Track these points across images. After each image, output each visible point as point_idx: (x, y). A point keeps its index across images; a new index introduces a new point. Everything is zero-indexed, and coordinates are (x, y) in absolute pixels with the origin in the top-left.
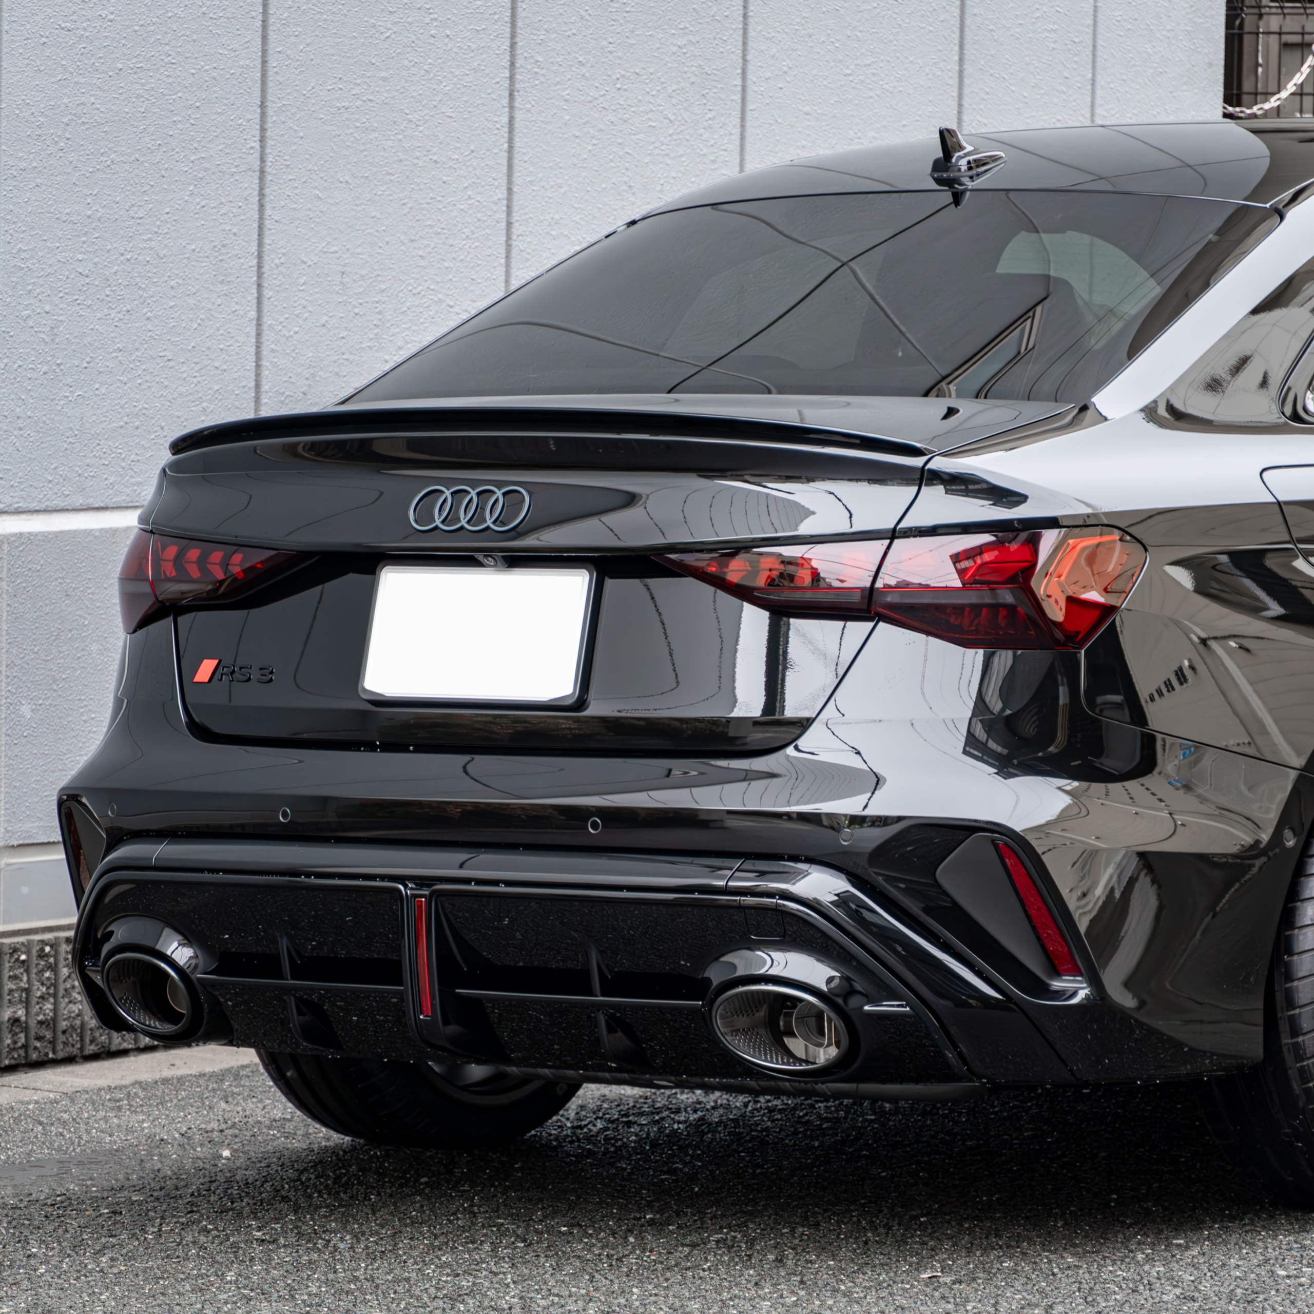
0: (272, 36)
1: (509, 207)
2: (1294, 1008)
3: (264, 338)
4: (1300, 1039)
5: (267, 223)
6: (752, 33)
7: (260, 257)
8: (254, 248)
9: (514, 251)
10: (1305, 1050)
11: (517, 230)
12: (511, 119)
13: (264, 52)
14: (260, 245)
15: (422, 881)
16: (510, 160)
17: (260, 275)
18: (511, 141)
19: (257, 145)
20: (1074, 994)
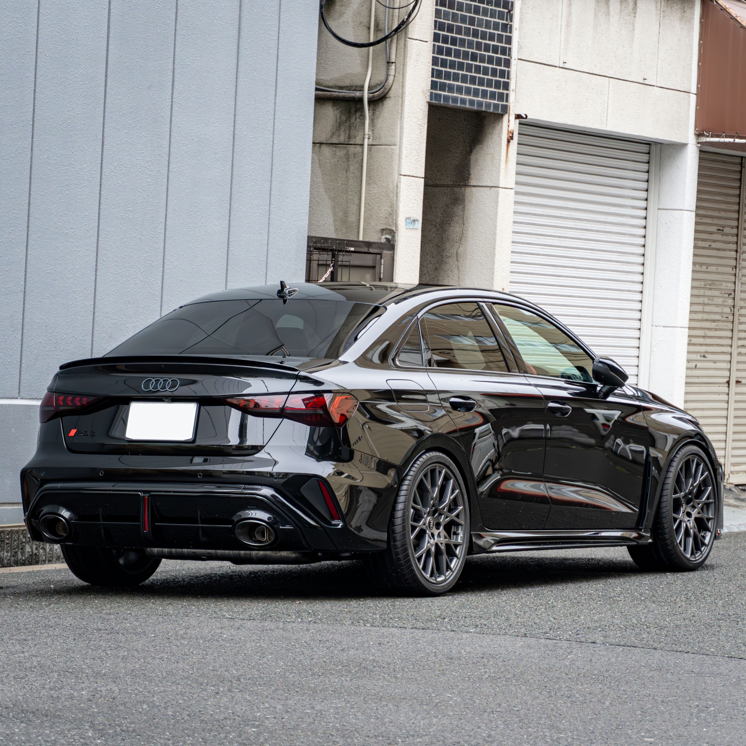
0: (29, 249)
1: (94, 307)
2: (395, 534)
3: (23, 346)
4: (396, 543)
5: (26, 309)
6: (166, 254)
7: (23, 320)
8: (21, 317)
9: (95, 321)
11: (96, 315)
12: (96, 278)
13: (27, 254)
14: (23, 316)
15: (145, 492)
16: (95, 291)
17: (23, 325)
18: (95, 285)
19: (23, 283)
20: (338, 525)
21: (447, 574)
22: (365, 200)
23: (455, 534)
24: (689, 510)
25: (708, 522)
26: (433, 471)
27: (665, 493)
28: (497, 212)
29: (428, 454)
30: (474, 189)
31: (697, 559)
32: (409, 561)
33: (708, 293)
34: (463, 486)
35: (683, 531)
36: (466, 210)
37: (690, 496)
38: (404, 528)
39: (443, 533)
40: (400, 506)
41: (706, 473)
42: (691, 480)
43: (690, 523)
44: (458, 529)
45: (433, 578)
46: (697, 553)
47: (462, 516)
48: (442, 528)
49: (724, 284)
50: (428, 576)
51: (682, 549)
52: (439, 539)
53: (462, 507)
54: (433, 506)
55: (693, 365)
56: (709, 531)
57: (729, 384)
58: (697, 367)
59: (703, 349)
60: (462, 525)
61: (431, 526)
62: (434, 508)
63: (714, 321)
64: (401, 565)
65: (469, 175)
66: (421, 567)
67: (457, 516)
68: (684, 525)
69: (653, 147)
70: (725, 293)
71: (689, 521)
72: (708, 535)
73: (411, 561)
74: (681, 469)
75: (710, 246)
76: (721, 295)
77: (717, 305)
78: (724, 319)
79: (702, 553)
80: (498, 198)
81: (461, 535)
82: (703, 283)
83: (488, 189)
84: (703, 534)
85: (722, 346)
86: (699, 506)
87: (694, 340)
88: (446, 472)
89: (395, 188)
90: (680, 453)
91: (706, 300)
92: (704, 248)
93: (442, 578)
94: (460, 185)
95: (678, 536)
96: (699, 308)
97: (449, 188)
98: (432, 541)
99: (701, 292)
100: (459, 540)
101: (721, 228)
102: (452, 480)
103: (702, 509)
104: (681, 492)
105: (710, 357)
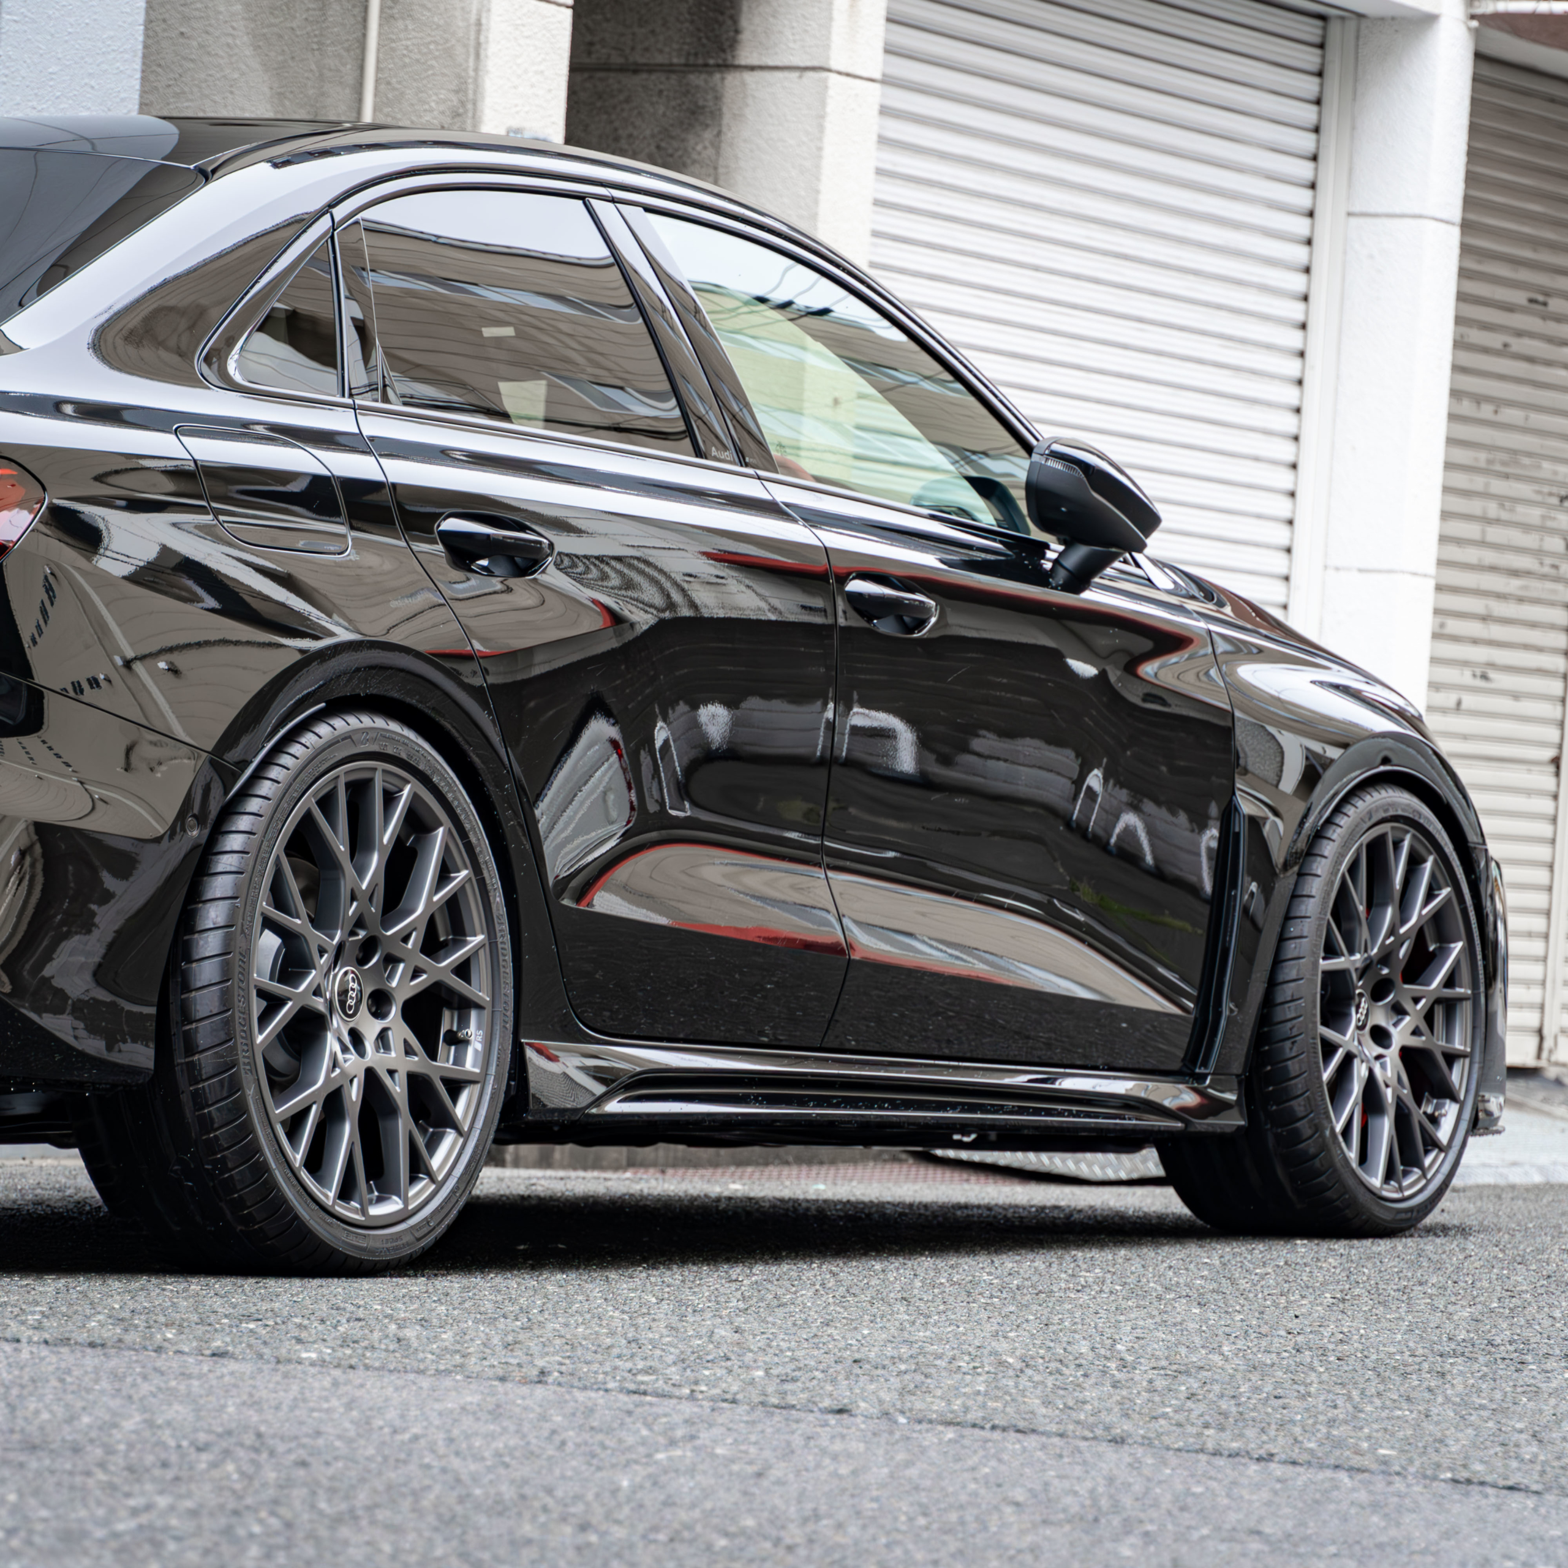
2: (191, 1023)
4: (196, 1057)
10: (200, 1070)
21: (411, 1193)
22: (378, 69)
23: (456, 1041)
24: (1380, 1018)
25: (1450, 1066)
26: (359, 790)
27: (1292, 948)
28: (820, 149)
29: (338, 723)
30: (749, 77)
31: (1407, 1193)
32: (247, 1128)
33: (1498, 486)
34: (487, 857)
35: (1357, 1088)
36: (723, 145)
37: (1385, 971)
38: (226, 1000)
39: (400, 1032)
40: (214, 914)
41: (1445, 892)
42: (1389, 912)
43: (1383, 1066)
44: (464, 1022)
45: (355, 1204)
46: (1406, 1174)
47: (481, 971)
48: (395, 1011)
49: (1546, 465)
50: (329, 1195)
51: (1353, 1155)
52: (382, 1055)
53: (480, 938)
54: (359, 923)
55: (1448, 699)
56: (1454, 1098)
57: (1558, 767)
58: (1464, 706)
59: (1481, 654)
60: (479, 1007)
61: (351, 1002)
62: (362, 934)
63: (1515, 573)
64: (212, 1146)
65: (737, 32)
66: (298, 1158)
67: (463, 970)
68: (1360, 1071)
69: (1335, 28)
70: (1551, 494)
71: (1379, 1057)
72: (1450, 1111)
73: (252, 1131)
74: (1353, 869)
75: (1506, 345)
76: (1539, 498)
77: (1526, 527)
78: (1546, 570)
79: (1424, 1175)
80: (823, 103)
81: (476, 1046)
82: (1482, 457)
83: (794, 75)
84: (1430, 1110)
85: (1540, 649)
86: (1419, 1006)
87: (1454, 626)
88: (415, 797)
89: (473, 29)
90: (1350, 810)
91: (1493, 509)
92: (1486, 350)
93: (392, 1206)
94: (706, 65)
95: (1338, 1108)
96: (1471, 530)
97: (674, 78)
98: (352, 1062)
99: (1478, 482)
100: (471, 1064)
101: (1541, 298)
102: (441, 830)
103: (1429, 1017)
104: (1351, 952)
105: (1501, 680)
